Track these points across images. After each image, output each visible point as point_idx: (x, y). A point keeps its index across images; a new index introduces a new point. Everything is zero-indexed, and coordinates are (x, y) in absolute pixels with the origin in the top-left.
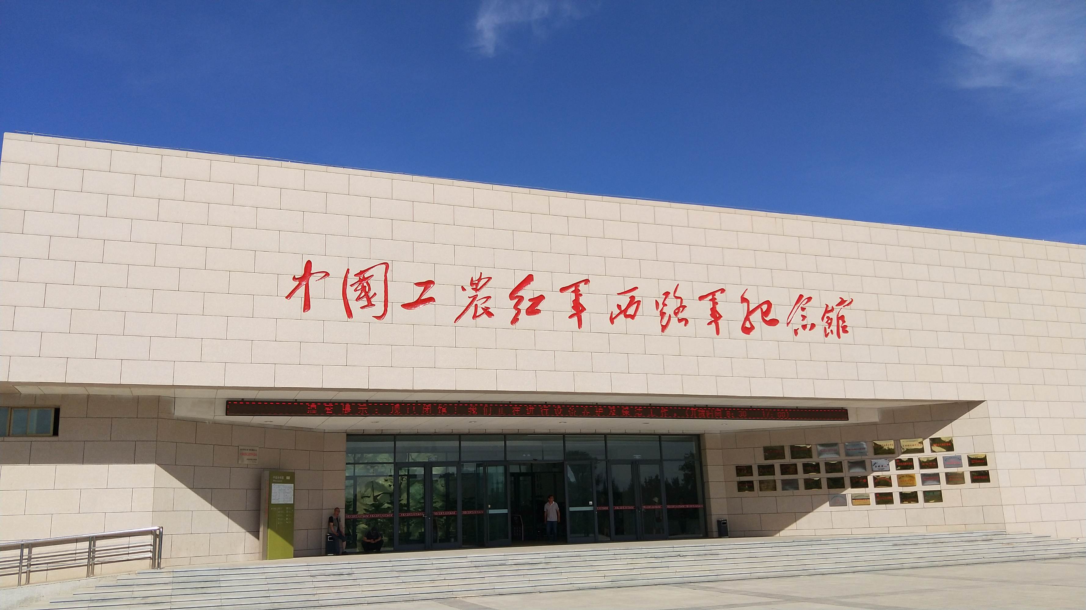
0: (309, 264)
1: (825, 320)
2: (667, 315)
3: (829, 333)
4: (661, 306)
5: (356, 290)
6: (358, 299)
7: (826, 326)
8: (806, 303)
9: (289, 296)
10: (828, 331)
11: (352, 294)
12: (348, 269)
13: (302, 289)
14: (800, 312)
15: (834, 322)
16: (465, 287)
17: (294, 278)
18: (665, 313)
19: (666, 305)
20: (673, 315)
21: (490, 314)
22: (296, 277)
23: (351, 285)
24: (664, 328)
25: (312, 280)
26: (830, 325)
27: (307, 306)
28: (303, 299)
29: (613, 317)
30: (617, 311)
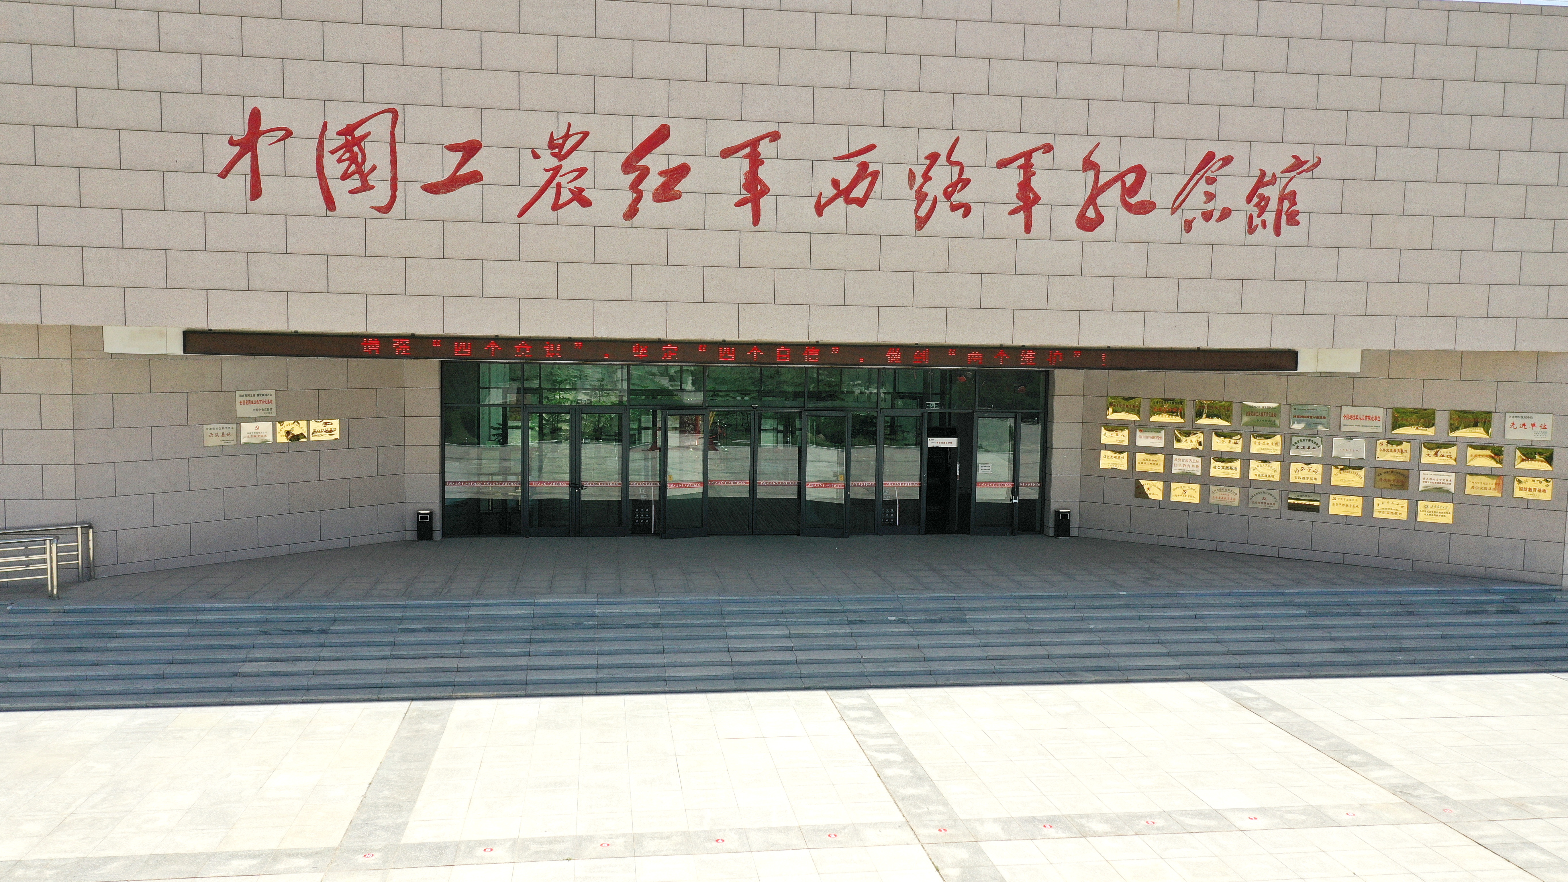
0: (255, 117)
1: (1255, 200)
2: (930, 198)
3: (1257, 226)
4: (919, 180)
5: (340, 161)
6: (345, 176)
7: (1252, 213)
8: (1220, 168)
9: (223, 175)
10: (1257, 221)
11: (333, 167)
12: (325, 124)
13: (245, 162)
14: (1203, 186)
15: (1273, 205)
16: (538, 152)
17: (232, 143)
18: (926, 195)
19: (930, 179)
20: (941, 197)
21: (586, 203)
22: (235, 138)
23: (333, 152)
24: (921, 222)
25: (263, 144)
26: (1262, 210)
27: (256, 192)
28: (249, 178)
29: (822, 203)
30: (831, 192)
